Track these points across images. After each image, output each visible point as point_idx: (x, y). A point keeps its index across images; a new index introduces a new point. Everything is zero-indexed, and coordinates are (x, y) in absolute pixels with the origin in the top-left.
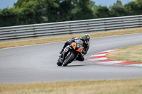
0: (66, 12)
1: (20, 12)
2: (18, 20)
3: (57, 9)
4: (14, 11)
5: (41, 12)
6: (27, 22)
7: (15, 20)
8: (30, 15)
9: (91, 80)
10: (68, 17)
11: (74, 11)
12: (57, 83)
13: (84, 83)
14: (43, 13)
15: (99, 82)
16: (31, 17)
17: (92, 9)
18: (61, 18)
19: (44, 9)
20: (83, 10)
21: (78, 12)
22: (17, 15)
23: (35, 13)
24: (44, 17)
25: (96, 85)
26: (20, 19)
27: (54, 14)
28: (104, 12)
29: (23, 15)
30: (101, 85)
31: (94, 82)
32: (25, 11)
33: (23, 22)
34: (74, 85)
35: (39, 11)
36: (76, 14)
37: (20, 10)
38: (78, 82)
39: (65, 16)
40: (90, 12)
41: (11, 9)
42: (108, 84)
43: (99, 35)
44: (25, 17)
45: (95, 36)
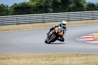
0: (66, 6)
2: (32, 11)
3: (59, 3)
4: (30, 4)
6: (38, 12)
7: (30, 10)
8: (41, 7)
9: (81, 54)
10: (67, 10)
11: (71, 6)
12: (58, 55)
13: (77, 56)
14: (50, 6)
15: (87, 55)
16: (41, 9)
18: (62, 10)
19: (51, 3)
21: (74, 7)
22: (31, 7)
23: (44, 6)
24: (50, 9)
25: (85, 57)
27: (57, 7)
29: (35, 7)
30: (88, 57)
31: (83, 55)
32: (37, 4)
33: (35, 12)
34: (70, 57)
35: (47, 5)
36: (72, 8)
37: (34, 4)
39: (65, 9)
40: (82, 6)
43: (88, 23)
44: (37, 8)
45: (85, 23)
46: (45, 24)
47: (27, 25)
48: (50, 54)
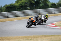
0: (38, 5)
1: (18, 5)
2: (17, 9)
3: (34, 4)
4: (15, 5)
5: (27, 5)
6: (21, 9)
7: (16, 9)
8: (22, 6)
9: (48, 35)
11: (41, 5)
12: (33, 36)
13: (45, 36)
14: (28, 5)
15: (52, 36)
16: (22, 7)
17: (49, 4)
18: (35, 8)
19: (28, 4)
20: (45, 5)
21: (43, 5)
22: (16, 7)
23: (24, 6)
24: (28, 8)
26: (18, 8)
27: (32, 6)
28: (54, 5)
29: (19, 7)
30: (52, 37)
31: (49, 36)
32: (20, 5)
34: (41, 37)
35: (26, 5)
36: (42, 6)
37: (18, 4)
38: (42, 36)
39: (37, 7)
40: (48, 5)
41: (14, 4)
42: (55, 37)
43: (52, 16)
44: (20, 7)
45: (50, 16)
46: (25, 17)
47: (14, 18)
48: (28, 36)
